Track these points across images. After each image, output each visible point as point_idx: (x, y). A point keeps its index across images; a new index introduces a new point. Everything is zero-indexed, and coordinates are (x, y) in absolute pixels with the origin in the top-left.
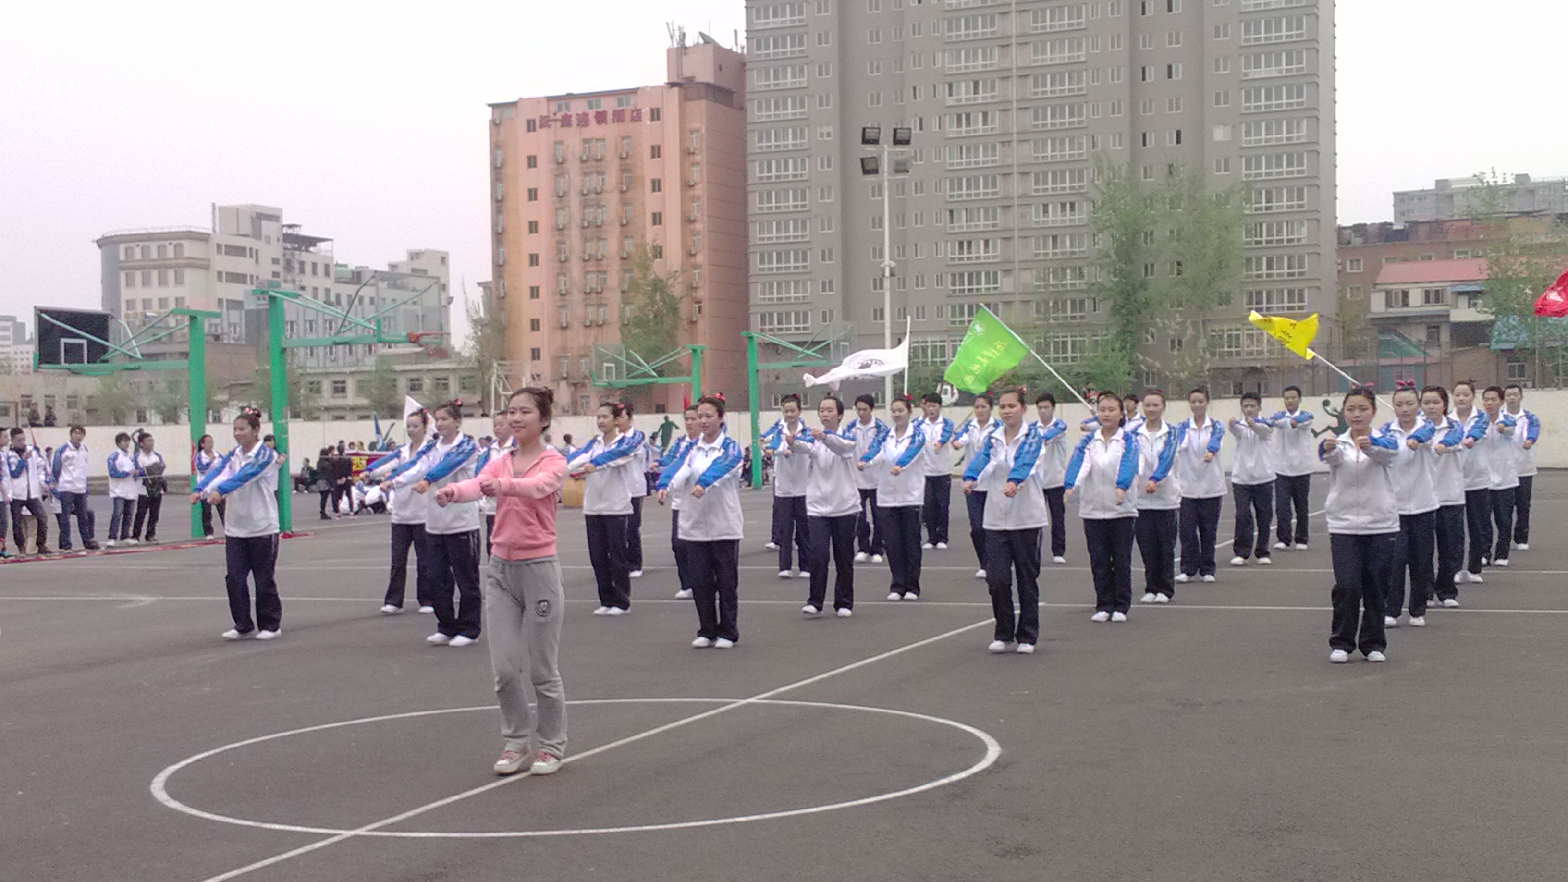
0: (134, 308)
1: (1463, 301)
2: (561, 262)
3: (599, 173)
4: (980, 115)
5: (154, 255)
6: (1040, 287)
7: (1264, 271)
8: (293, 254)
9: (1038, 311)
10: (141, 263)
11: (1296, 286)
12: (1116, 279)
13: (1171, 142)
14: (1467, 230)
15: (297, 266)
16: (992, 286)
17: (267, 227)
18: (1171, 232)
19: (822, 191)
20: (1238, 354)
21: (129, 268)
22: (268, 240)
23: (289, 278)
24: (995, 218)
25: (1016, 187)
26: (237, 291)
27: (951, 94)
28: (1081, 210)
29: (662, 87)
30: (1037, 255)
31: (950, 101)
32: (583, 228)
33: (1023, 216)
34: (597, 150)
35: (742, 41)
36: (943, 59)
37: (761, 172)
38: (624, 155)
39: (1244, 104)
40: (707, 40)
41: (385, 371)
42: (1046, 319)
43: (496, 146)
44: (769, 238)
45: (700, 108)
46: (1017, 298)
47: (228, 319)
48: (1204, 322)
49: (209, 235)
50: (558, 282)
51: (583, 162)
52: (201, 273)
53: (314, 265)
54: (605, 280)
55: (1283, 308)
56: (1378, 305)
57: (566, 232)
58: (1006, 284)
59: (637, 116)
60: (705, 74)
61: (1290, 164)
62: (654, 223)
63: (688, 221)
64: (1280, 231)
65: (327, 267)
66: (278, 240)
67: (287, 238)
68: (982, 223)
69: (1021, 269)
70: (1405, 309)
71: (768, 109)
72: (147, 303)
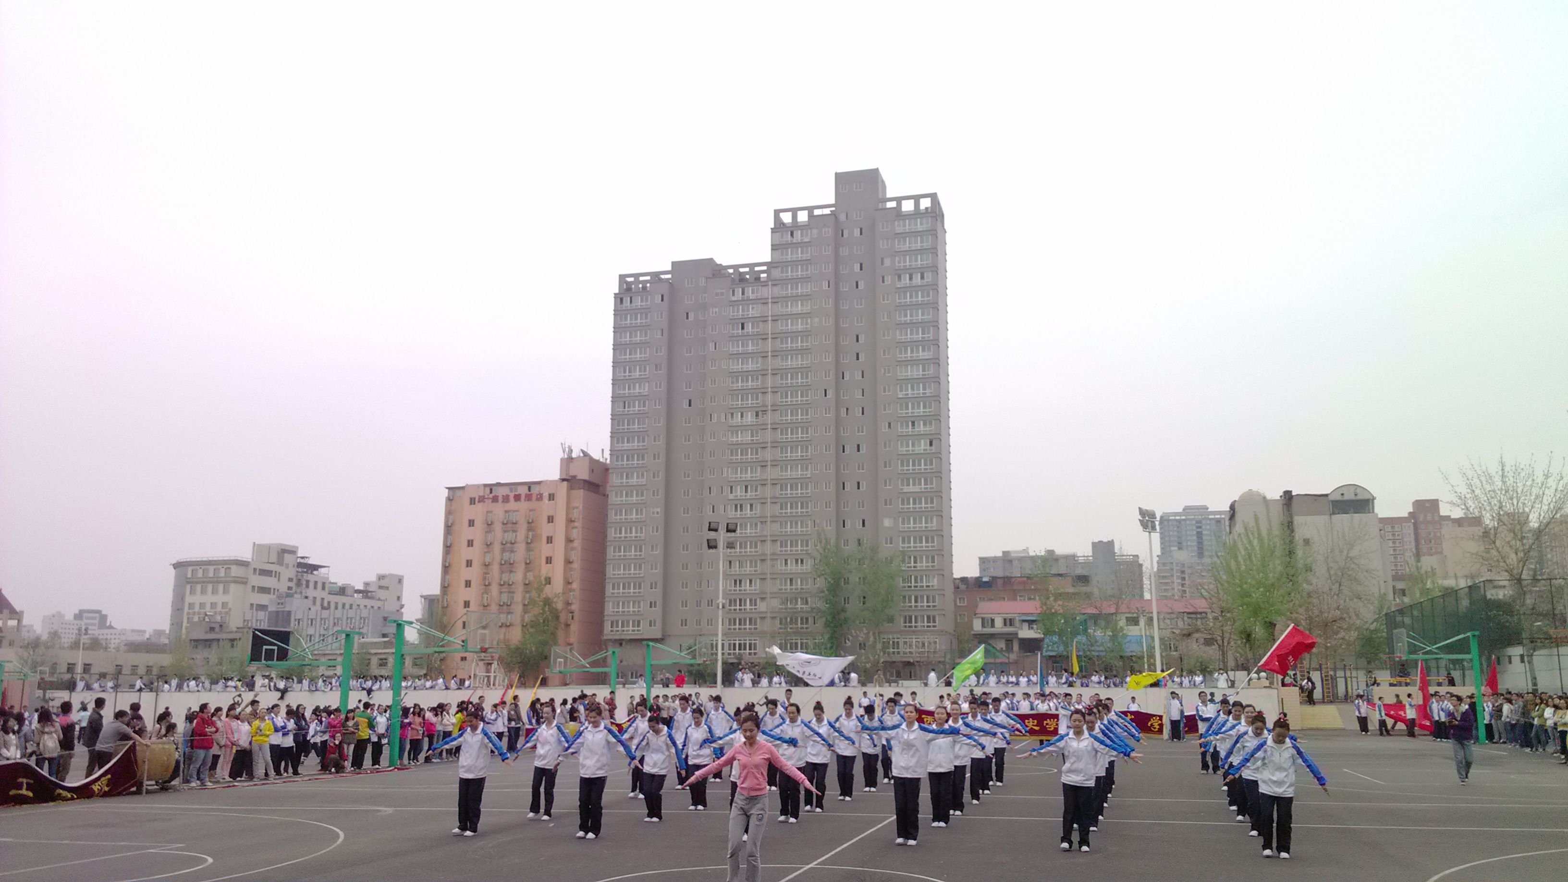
0: (193, 609)
1: (1026, 625)
2: (485, 585)
3: (514, 531)
4: (749, 505)
5: (211, 574)
6: (782, 609)
7: (913, 604)
8: (302, 576)
9: (781, 623)
10: (202, 580)
11: (931, 613)
12: (827, 605)
13: (859, 526)
14: (1024, 583)
15: (304, 583)
16: (753, 607)
17: (288, 558)
18: (860, 578)
19: (652, 547)
20: (898, 653)
21: (192, 583)
22: (287, 566)
23: (298, 591)
24: (756, 566)
25: (768, 548)
26: (264, 599)
27: (731, 492)
28: (807, 563)
29: (556, 481)
30: (781, 589)
31: (731, 496)
32: (501, 564)
33: (773, 566)
34: (513, 517)
35: (607, 455)
36: (728, 472)
37: (615, 533)
38: (530, 521)
39: (901, 506)
40: (585, 454)
41: (365, 653)
42: (786, 628)
43: (449, 513)
44: (618, 574)
45: (579, 495)
46: (769, 615)
47: (257, 617)
48: (879, 633)
49: (249, 562)
50: (483, 598)
51: (504, 524)
52: (241, 587)
53: (316, 583)
54: (513, 597)
55: (924, 626)
56: (977, 626)
57: (490, 567)
58: (762, 606)
59: (540, 497)
60: (583, 474)
61: (927, 542)
62: (547, 563)
63: (568, 562)
64: (922, 581)
65: (324, 584)
66: (294, 566)
67: (300, 565)
68: (748, 569)
69: (771, 598)
70: (992, 629)
71: (622, 496)
72: (202, 605)
